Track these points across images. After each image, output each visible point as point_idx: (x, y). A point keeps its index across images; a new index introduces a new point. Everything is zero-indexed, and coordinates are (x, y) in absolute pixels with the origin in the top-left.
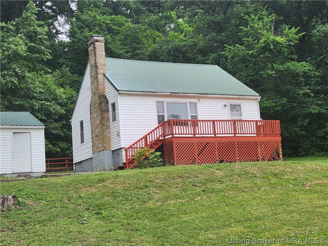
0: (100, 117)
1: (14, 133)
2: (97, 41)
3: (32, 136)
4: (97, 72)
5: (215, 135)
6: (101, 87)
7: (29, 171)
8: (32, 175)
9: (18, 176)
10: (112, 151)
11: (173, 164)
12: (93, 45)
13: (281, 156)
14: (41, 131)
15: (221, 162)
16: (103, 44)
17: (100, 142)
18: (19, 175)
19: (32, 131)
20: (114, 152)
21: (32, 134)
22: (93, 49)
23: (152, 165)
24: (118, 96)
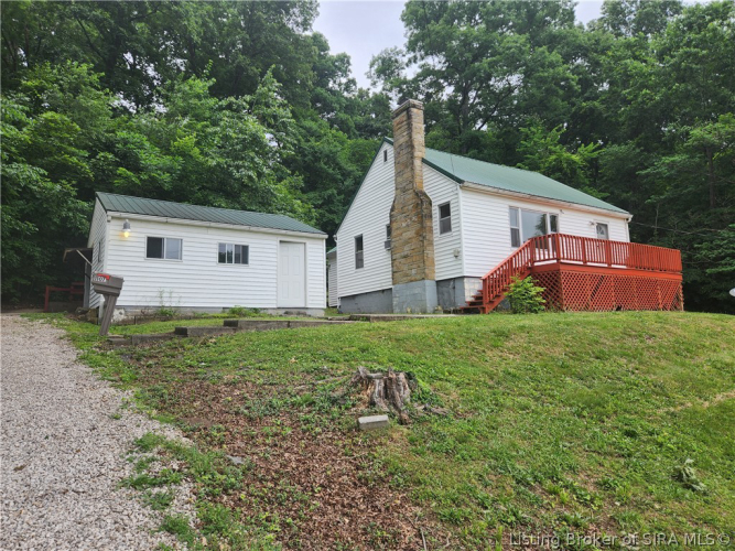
0: (418, 226)
1: (281, 242)
2: (414, 106)
3: (308, 250)
4: (412, 154)
5: (609, 264)
6: (417, 180)
7: (303, 306)
8: (308, 312)
9: (286, 313)
10: (437, 282)
11: (560, 309)
12: (405, 113)
13: (682, 304)
14: (320, 242)
15: (618, 309)
16: (421, 113)
17: (414, 266)
18: (288, 311)
19: (308, 242)
20: (442, 284)
21: (308, 245)
22: (405, 118)
23: (532, 309)
24: (460, 191)
